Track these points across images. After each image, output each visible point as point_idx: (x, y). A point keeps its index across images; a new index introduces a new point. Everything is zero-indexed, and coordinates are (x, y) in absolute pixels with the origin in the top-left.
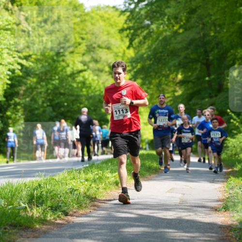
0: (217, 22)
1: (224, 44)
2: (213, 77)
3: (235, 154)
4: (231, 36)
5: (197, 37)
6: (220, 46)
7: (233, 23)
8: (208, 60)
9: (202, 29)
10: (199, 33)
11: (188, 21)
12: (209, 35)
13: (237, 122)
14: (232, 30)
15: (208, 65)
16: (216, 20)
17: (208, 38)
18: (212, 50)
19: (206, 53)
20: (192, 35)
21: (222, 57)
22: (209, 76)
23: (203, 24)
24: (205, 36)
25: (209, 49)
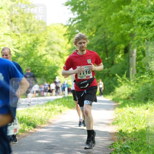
0: (111, 32)
1: (114, 42)
2: (109, 58)
3: (120, 96)
4: (117, 38)
5: (102, 38)
6: (112, 43)
7: (119, 32)
8: (106, 50)
9: (104, 34)
10: (102, 37)
11: (97, 30)
12: (107, 38)
13: (121, 80)
14: (118, 35)
15: (107, 52)
16: (110, 30)
17: (106, 39)
18: (109, 44)
19: (106, 46)
20: (99, 37)
21: (113, 48)
22: (107, 57)
23: (104, 32)
24: (105, 38)
25: (107, 44)
